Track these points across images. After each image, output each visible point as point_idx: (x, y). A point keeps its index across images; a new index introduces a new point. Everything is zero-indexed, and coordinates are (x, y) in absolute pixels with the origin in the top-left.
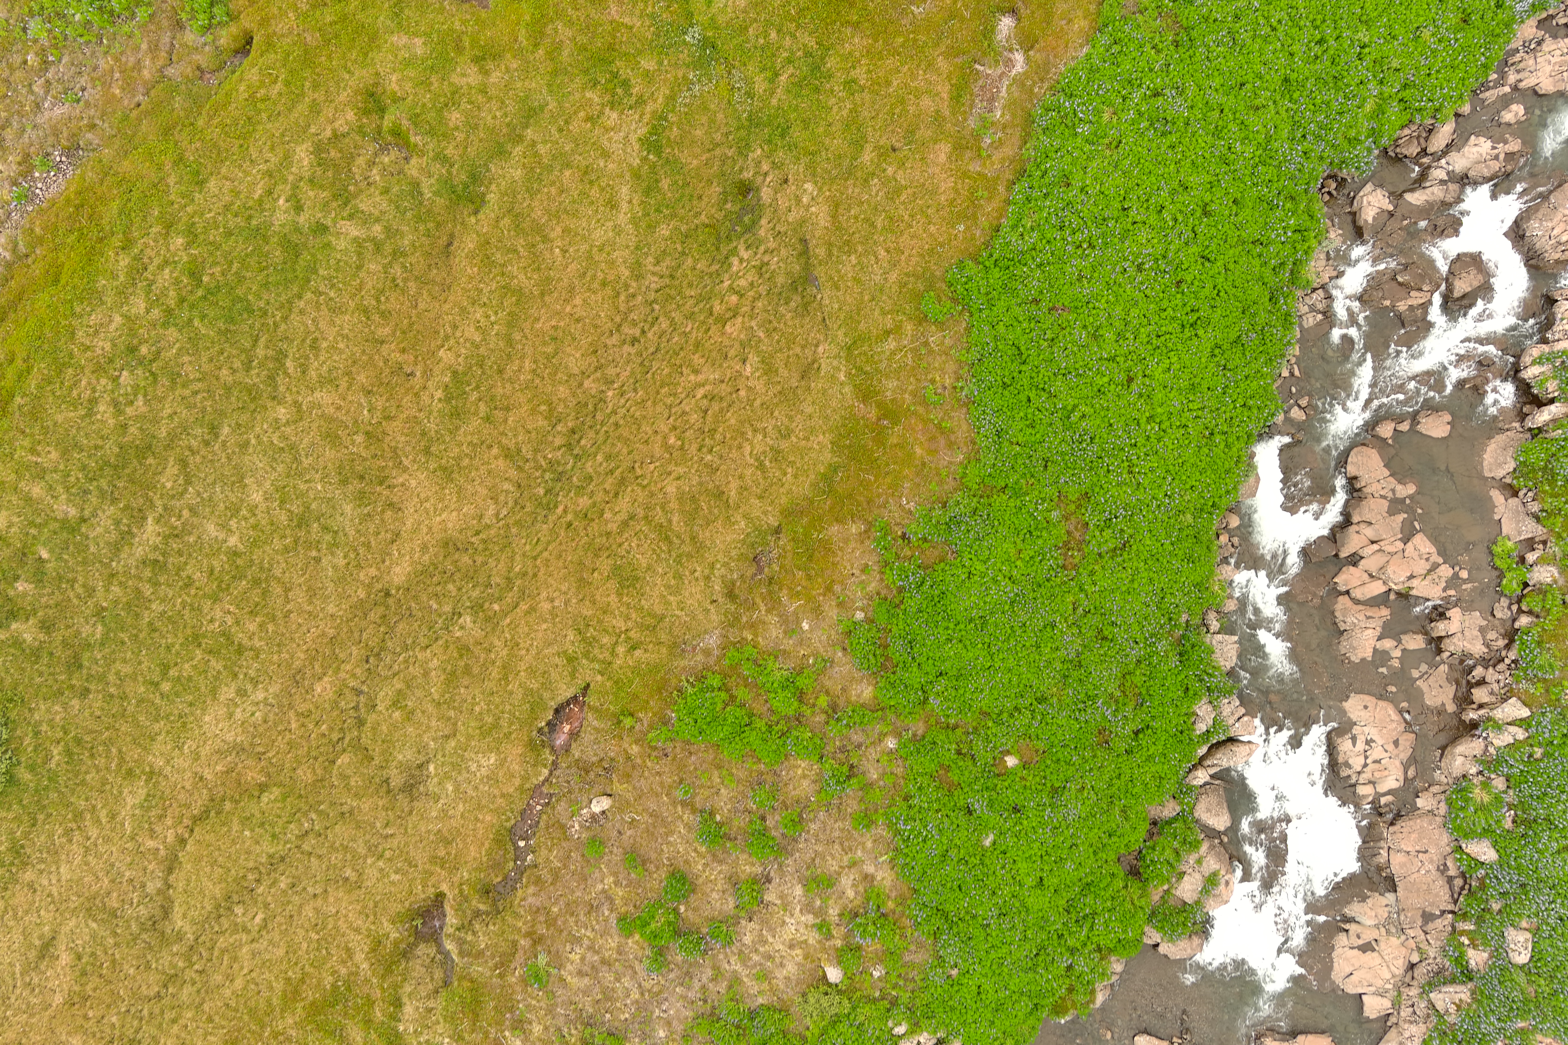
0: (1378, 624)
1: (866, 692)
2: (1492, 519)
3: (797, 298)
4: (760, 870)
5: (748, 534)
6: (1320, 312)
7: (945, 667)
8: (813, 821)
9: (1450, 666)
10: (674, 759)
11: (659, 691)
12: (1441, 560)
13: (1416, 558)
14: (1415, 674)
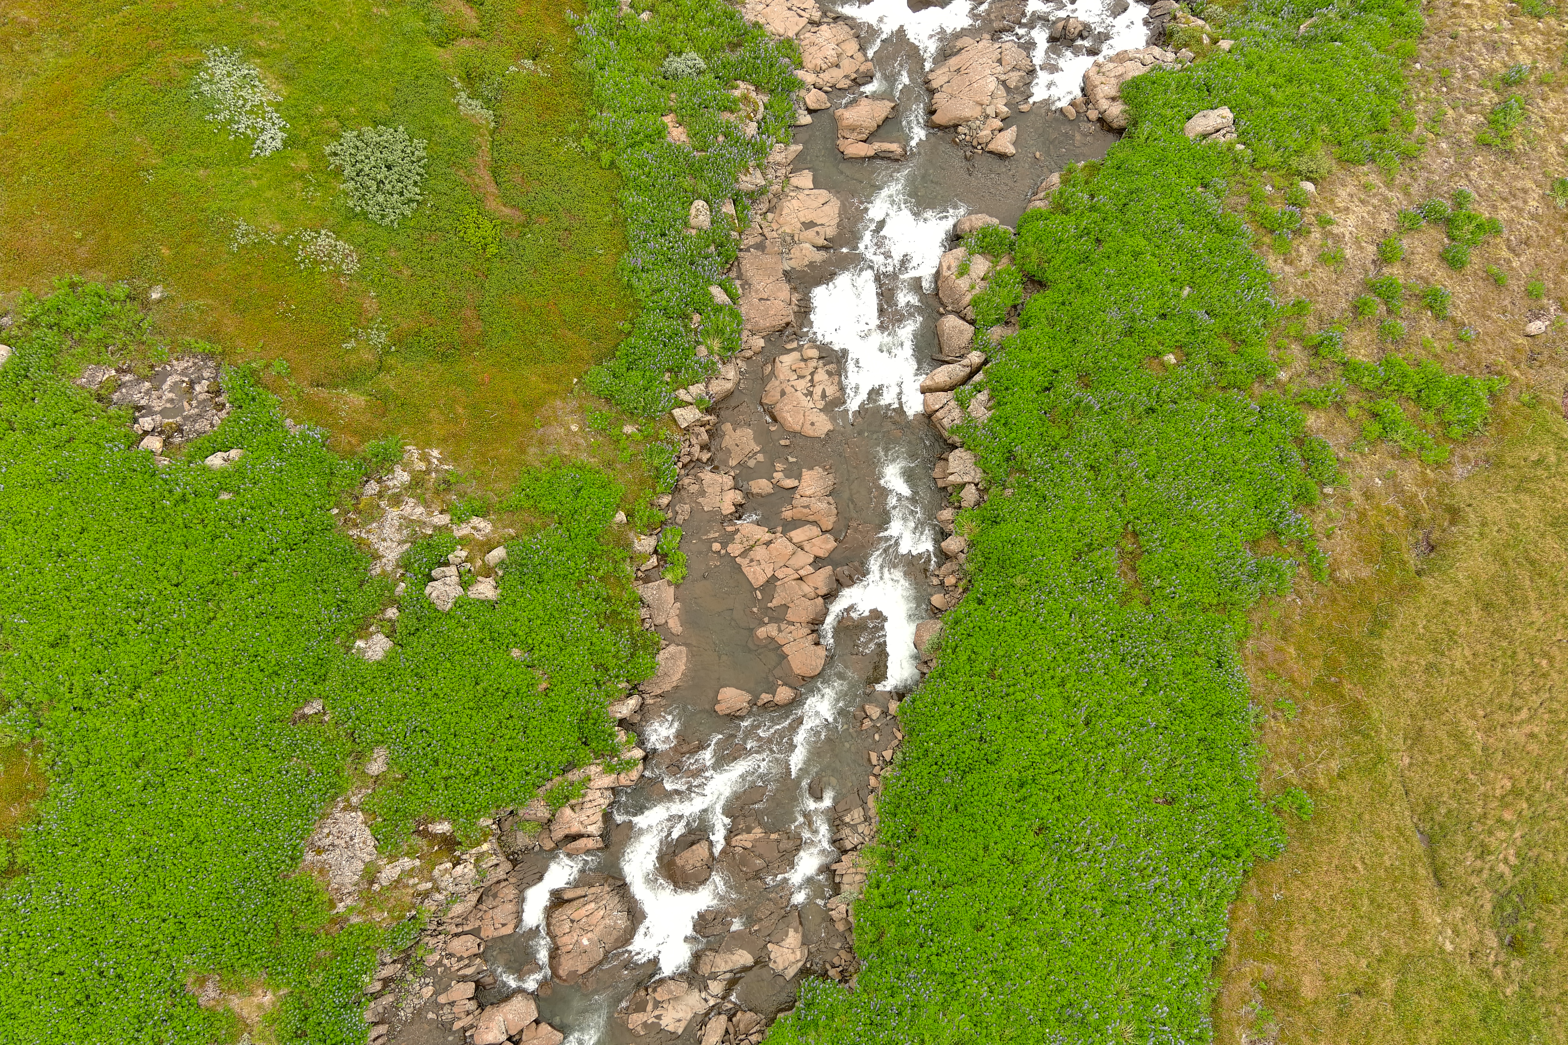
0: (798, 501)
1: (1312, 420)
2: (683, 602)
3: (1438, 818)
4: (1384, 270)
5: (1451, 567)
6: (847, 824)
7: (1248, 439)
8: (1344, 310)
9: (726, 464)
10: (1479, 364)
11: (1506, 423)
12: (738, 560)
13: (762, 562)
14: (760, 457)
